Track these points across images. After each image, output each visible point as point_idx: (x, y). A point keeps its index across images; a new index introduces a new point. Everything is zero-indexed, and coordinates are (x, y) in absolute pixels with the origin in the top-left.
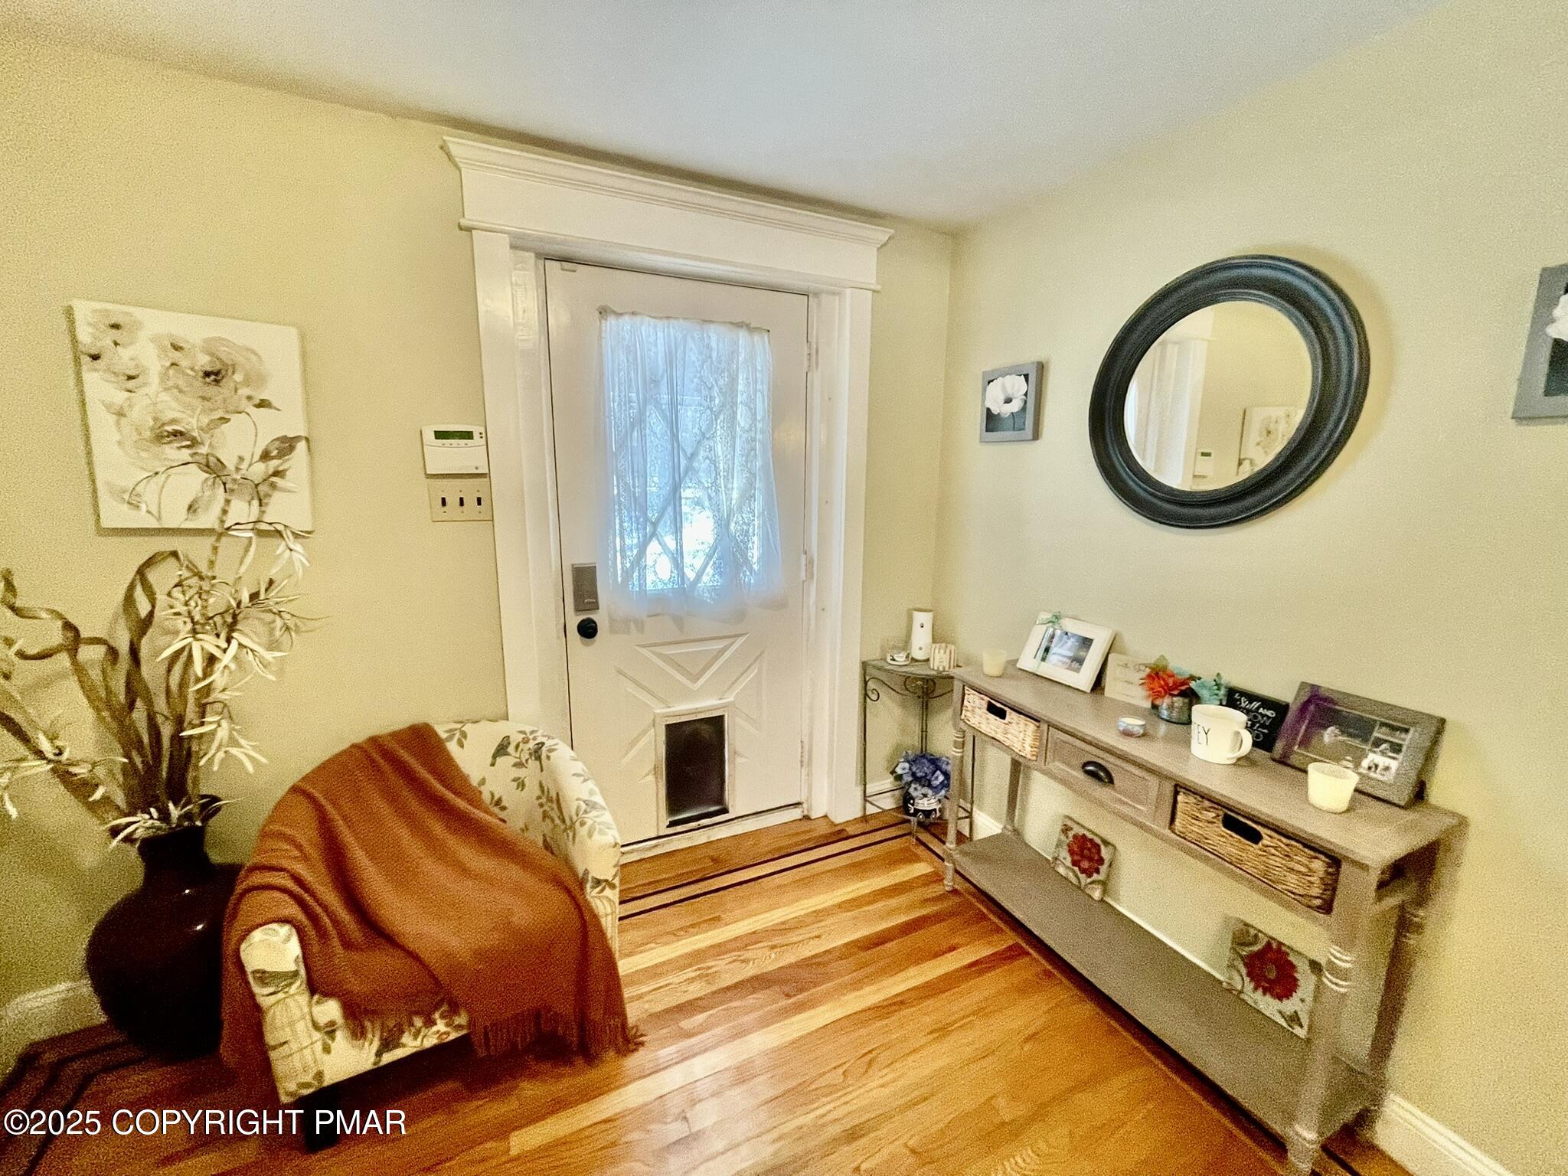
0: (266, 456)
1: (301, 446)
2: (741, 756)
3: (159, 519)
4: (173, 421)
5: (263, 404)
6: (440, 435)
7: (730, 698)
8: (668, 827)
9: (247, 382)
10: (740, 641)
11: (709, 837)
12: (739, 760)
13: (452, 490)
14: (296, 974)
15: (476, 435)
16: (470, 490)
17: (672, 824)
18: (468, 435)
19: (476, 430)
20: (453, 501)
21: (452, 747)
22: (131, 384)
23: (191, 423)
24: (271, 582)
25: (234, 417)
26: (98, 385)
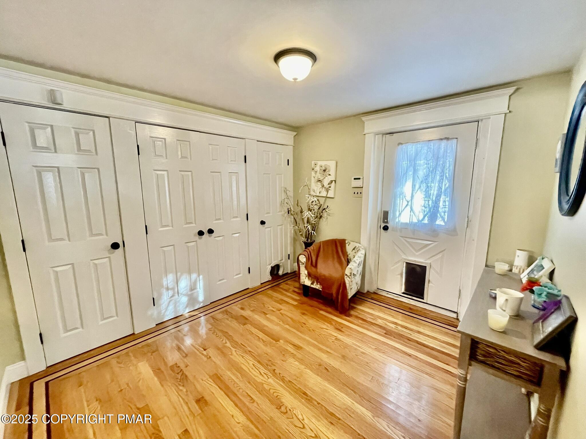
0: (329, 184)
1: (334, 182)
2: (432, 283)
3: (316, 194)
4: (319, 179)
5: (330, 175)
6: (355, 179)
7: (429, 261)
8: (402, 293)
9: (328, 171)
10: (436, 243)
11: (415, 304)
12: (430, 284)
13: (356, 190)
14: (304, 264)
15: (361, 178)
16: (359, 190)
17: (403, 293)
18: (359, 179)
19: (361, 177)
20: (356, 193)
21: (347, 245)
22: (316, 173)
23: (321, 179)
24: (328, 206)
25: (326, 177)
26: (313, 174)
